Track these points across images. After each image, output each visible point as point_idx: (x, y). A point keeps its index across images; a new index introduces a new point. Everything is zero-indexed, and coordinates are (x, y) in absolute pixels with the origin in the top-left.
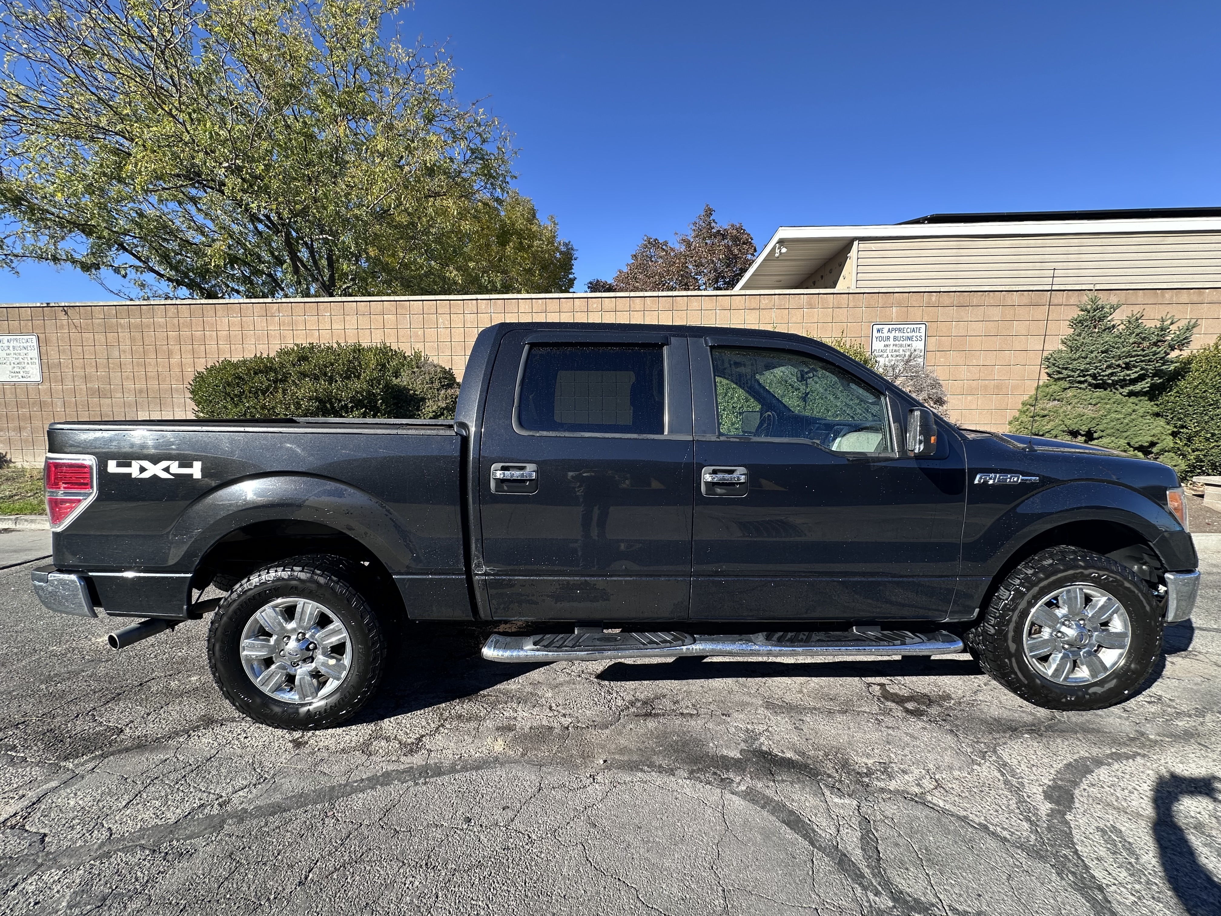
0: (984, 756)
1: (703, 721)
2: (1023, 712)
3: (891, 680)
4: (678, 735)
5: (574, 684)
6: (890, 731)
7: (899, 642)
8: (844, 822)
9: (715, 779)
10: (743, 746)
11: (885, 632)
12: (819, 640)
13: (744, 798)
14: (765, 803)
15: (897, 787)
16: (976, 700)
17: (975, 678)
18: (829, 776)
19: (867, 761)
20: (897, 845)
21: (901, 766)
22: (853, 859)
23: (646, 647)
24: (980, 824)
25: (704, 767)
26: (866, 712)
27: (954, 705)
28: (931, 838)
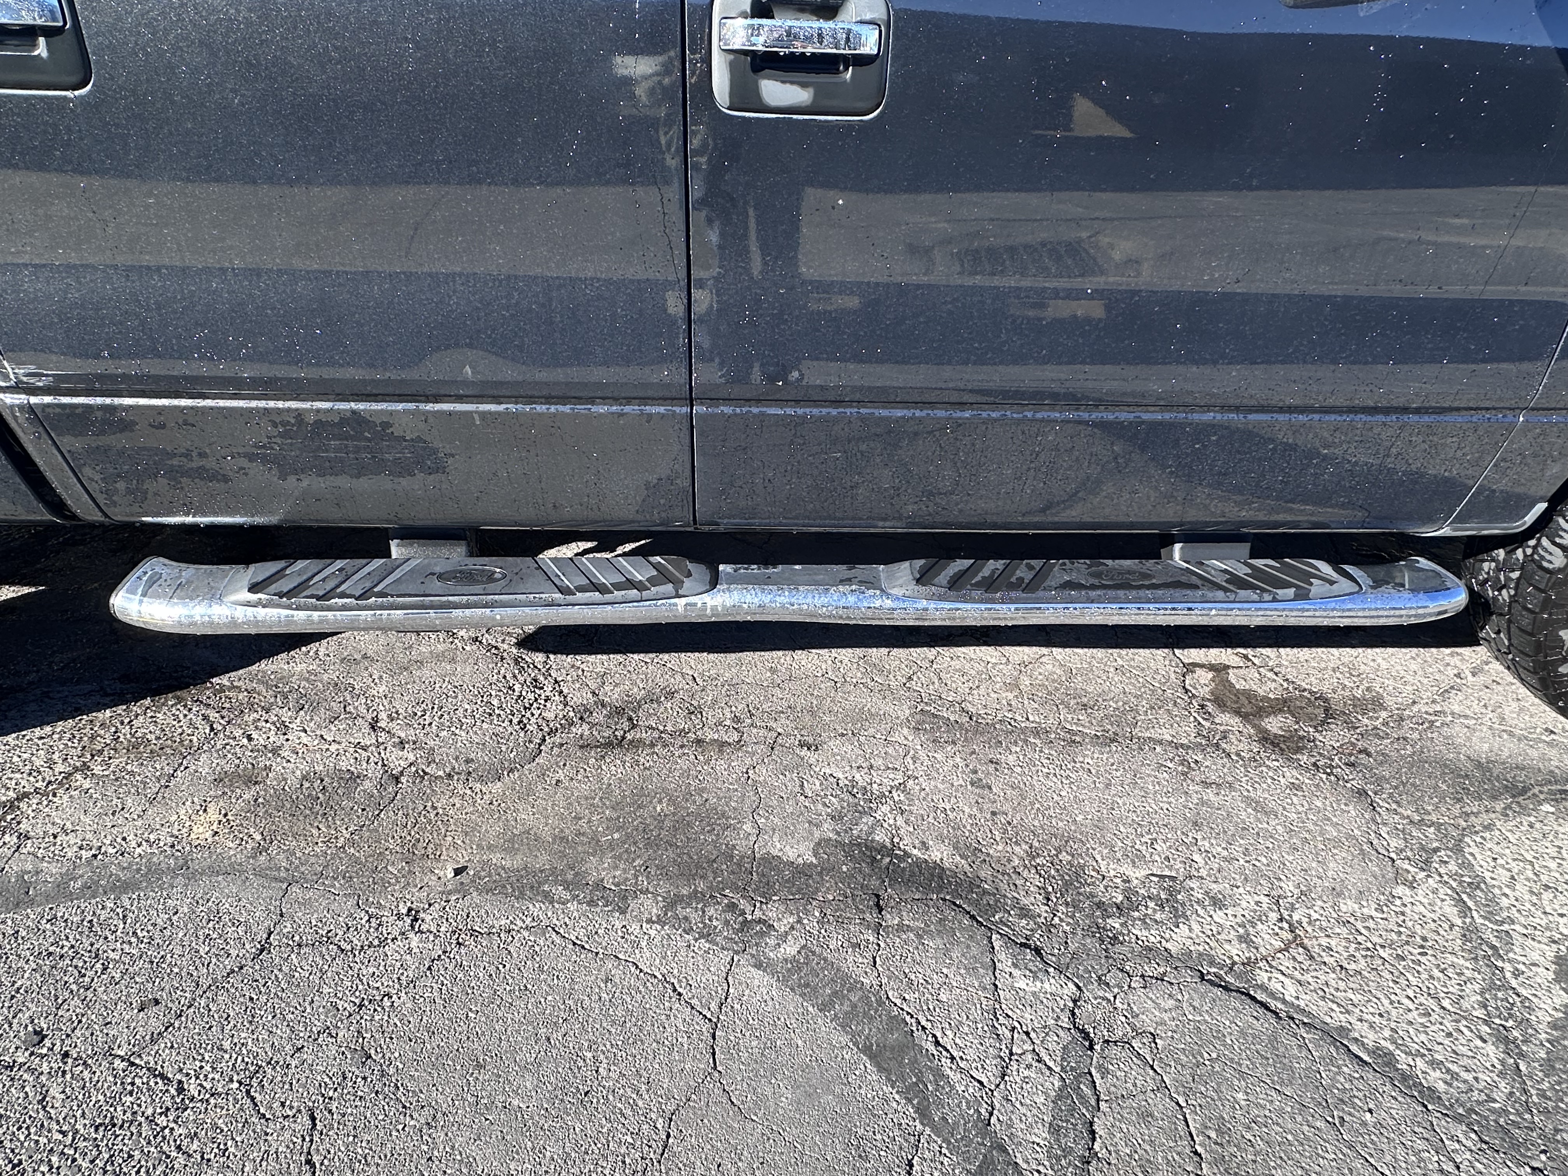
0: (1427, 862)
1: (748, 761)
2: (1550, 744)
3: (1246, 657)
4: (672, 801)
5: (453, 660)
6: (1210, 794)
7: (1291, 592)
8: (1028, 1047)
9: (727, 923)
10: (828, 830)
11: (1259, 563)
12: (1069, 585)
13: (784, 981)
14: (835, 993)
15: (1189, 942)
16: (1443, 712)
17: (1452, 655)
18: (1024, 913)
19: (1129, 871)
20: (1146, 1116)
21: (1214, 886)
22: (1019, 1161)
23: (570, 598)
24: (1375, 1052)
25: (710, 888)
26: (1160, 742)
27: (1386, 724)
28: (1240, 1096)
